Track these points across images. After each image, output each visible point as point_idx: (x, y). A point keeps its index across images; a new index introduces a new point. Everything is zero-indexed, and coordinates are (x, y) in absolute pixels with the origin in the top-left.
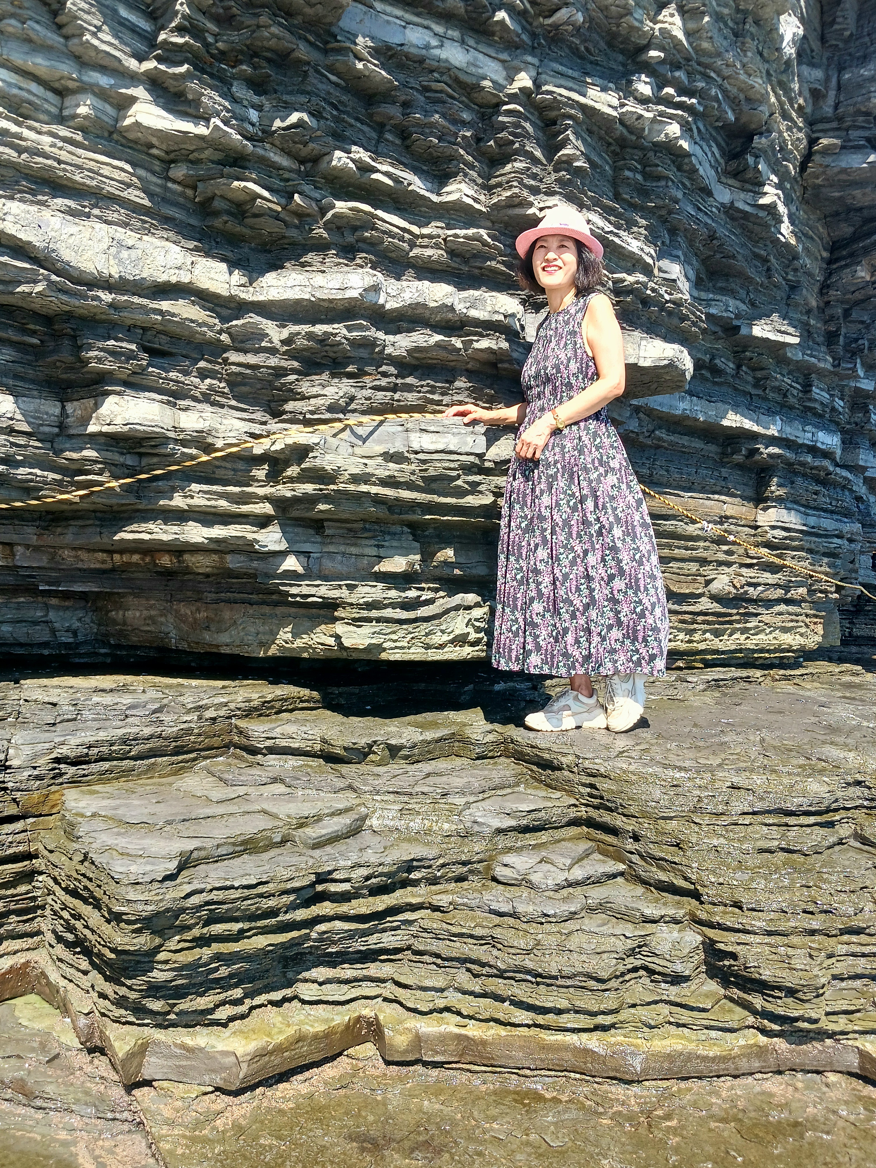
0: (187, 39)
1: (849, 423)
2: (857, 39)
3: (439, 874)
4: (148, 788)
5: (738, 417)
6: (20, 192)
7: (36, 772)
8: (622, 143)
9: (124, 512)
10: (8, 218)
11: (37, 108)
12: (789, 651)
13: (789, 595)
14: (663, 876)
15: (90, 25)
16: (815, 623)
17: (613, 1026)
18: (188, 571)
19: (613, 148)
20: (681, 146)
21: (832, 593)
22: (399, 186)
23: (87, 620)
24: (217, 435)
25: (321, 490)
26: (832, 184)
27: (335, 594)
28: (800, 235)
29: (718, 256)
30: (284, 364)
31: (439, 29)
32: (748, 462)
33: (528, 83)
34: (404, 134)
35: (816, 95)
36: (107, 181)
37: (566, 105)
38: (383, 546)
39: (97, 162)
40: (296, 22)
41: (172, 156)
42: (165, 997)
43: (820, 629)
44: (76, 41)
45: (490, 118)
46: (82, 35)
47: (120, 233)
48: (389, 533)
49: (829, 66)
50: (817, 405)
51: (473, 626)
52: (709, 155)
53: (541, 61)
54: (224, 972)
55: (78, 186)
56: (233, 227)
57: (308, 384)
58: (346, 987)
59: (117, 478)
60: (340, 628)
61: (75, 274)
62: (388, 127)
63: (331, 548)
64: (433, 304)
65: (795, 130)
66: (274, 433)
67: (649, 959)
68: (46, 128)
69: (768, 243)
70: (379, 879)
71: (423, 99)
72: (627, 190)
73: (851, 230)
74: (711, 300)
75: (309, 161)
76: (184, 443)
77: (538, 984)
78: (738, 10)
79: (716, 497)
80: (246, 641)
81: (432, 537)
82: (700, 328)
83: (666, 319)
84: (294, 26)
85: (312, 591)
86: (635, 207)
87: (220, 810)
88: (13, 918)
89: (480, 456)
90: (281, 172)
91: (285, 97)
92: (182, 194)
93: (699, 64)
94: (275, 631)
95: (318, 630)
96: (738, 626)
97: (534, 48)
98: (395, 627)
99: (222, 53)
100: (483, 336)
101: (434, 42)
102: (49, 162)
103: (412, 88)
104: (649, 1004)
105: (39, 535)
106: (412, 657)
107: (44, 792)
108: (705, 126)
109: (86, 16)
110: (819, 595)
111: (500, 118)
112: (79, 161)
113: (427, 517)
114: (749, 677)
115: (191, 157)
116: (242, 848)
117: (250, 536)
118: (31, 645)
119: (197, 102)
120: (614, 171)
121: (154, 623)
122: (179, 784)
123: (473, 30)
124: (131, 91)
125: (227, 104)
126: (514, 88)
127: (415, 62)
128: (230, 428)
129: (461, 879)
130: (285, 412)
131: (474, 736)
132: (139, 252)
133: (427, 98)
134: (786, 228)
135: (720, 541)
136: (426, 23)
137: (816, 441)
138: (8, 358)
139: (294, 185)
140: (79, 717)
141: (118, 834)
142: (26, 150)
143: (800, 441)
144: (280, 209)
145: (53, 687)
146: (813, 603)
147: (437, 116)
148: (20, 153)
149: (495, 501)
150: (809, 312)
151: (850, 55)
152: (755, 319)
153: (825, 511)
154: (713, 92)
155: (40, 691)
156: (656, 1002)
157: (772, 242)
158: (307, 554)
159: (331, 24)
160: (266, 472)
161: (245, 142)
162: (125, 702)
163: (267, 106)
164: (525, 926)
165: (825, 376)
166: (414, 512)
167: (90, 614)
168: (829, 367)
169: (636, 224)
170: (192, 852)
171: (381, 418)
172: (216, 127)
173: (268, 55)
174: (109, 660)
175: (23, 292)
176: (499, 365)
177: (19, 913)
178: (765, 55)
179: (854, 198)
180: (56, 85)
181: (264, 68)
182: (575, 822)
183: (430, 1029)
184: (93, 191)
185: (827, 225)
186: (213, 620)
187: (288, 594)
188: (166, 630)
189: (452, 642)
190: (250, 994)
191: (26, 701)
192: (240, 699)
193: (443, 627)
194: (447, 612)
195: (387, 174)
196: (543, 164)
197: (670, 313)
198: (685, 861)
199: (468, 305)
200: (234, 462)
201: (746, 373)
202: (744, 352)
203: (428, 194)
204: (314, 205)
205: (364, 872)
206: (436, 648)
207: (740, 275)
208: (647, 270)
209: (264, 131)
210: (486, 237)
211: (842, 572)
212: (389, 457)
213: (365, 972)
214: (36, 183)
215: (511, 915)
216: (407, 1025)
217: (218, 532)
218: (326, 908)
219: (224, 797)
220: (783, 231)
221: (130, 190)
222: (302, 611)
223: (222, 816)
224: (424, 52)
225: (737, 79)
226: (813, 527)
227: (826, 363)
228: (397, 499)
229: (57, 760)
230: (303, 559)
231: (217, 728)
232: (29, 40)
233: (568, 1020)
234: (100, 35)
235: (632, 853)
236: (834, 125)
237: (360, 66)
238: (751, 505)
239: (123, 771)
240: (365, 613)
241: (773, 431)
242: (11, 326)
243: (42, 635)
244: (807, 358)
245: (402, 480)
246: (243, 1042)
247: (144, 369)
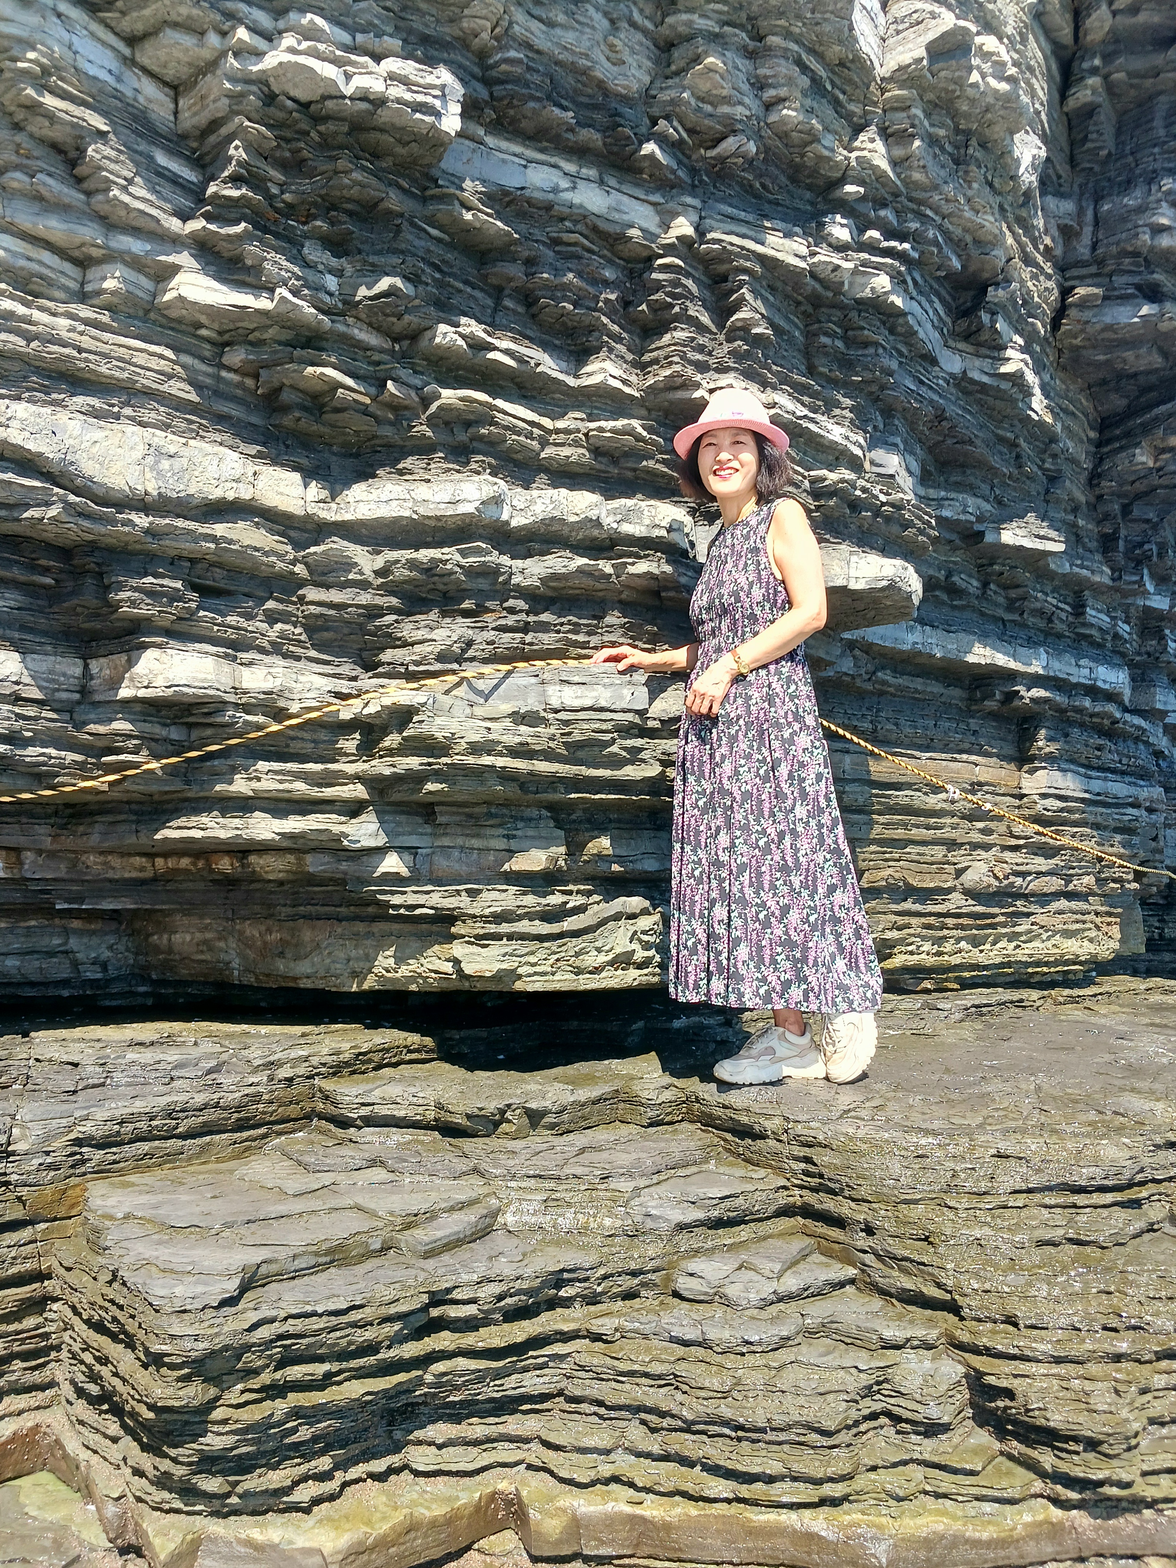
0: (244, 191)
1: (1139, 654)
2: (1117, 160)
3: (599, 1289)
4: (201, 1177)
5: (988, 651)
6: (29, 390)
7: (49, 1160)
8: (816, 301)
9: (169, 802)
10: (13, 423)
11: (50, 283)
12: (1075, 963)
13: (1071, 887)
14: (908, 1283)
15: (119, 177)
16: (1109, 924)
17: (845, 1498)
18: (254, 878)
19: (803, 308)
20: (892, 303)
21: (1129, 882)
22: (523, 367)
23: (121, 947)
24: (291, 696)
25: (430, 764)
26: (1094, 344)
27: (451, 903)
28: (1057, 410)
29: (949, 441)
30: (379, 601)
31: (571, 168)
32: (1004, 709)
33: (689, 231)
34: (528, 299)
35: (1067, 233)
36: (142, 372)
37: (739, 256)
38: (514, 837)
39: (129, 348)
40: (384, 165)
41: (226, 337)
42: (224, 1473)
43: (1115, 931)
44: (100, 197)
45: (640, 275)
46: (109, 190)
47: (159, 437)
48: (522, 819)
49: (1082, 194)
50: (1094, 632)
51: (640, 941)
52: (931, 313)
53: (704, 202)
54: (305, 1433)
55: (104, 380)
56: (308, 425)
57: (411, 626)
58: (475, 1450)
59: (157, 757)
60: (458, 949)
61: (100, 492)
62: (507, 292)
63: (446, 841)
64: (573, 519)
65: (1042, 278)
66: (367, 692)
67: (892, 1401)
68: (62, 308)
69: (1016, 422)
70: (516, 1298)
71: (551, 254)
72: (824, 360)
73: (1124, 402)
74: (943, 499)
75: (406, 337)
76: (247, 709)
77: (739, 1439)
78: (957, 131)
79: (965, 757)
80: (332, 971)
81: (580, 822)
82: (929, 537)
83: (883, 527)
84: (383, 170)
85: (421, 899)
86: (835, 383)
87: (298, 1206)
88: (18, 1364)
89: (642, 713)
90: (369, 353)
91: (372, 259)
92: (240, 385)
93: (910, 200)
94: (372, 955)
95: (429, 952)
96: (1004, 930)
97: (694, 186)
98: (534, 945)
99: (290, 206)
100: (641, 558)
101: (564, 184)
102: (67, 351)
103: (537, 241)
104: (895, 1465)
105: (55, 837)
106: (558, 986)
107: (61, 1186)
108: (922, 276)
109: (112, 166)
110: (1112, 885)
111: (654, 276)
112: (105, 348)
113: (573, 796)
114: (1022, 1001)
115: (251, 337)
116: (328, 1259)
117: (336, 829)
118: (46, 984)
119: (257, 269)
120: (807, 337)
121: (210, 949)
122: (243, 1170)
123: (614, 166)
124: (170, 259)
125: (296, 269)
126: (670, 237)
127: (539, 208)
128: (308, 686)
129: (630, 1295)
130: (381, 664)
131: (645, 1094)
132: (185, 461)
133: (558, 253)
134: (1038, 403)
135: (971, 817)
136: (553, 160)
137: (1095, 680)
138: (12, 604)
139: (386, 370)
140: (108, 1081)
141: (160, 1243)
142: (36, 337)
143: (1074, 680)
144: (368, 401)
145: (74, 1041)
146: (1104, 896)
147: (571, 275)
148: (29, 341)
149: (663, 772)
150: (1075, 510)
151: (1109, 180)
152: (1004, 521)
153: (1113, 771)
154: (931, 234)
155: (56, 1046)
156: (905, 1463)
157: (1020, 421)
158: (413, 850)
159: (430, 166)
160: (356, 742)
161: (321, 317)
162: (170, 1059)
163: (349, 270)
164: (719, 1359)
165: (1103, 593)
166: (555, 791)
167: (125, 939)
168: (1106, 580)
169: (838, 405)
170: (259, 1266)
171: (508, 667)
172: (283, 299)
173: (349, 206)
174: (150, 1002)
175: (32, 518)
176: (663, 594)
177: (25, 1356)
178: (997, 185)
179: (1125, 361)
180: (76, 254)
181: (345, 223)
182: (786, 1212)
183: (592, 1509)
184: (124, 384)
185: (1092, 397)
186: (287, 942)
187: (387, 905)
188: (227, 959)
189: (611, 963)
190: (341, 1465)
191: (37, 1060)
192: (325, 1051)
193: (598, 944)
194: (603, 923)
195: (507, 352)
196: (711, 333)
197: (888, 519)
198: (937, 1261)
199: (619, 517)
200: (314, 731)
201: (995, 592)
202: (991, 565)
203: (561, 377)
204: (413, 394)
205: (496, 1289)
206: (590, 973)
207: (981, 464)
208: (856, 465)
209: (345, 303)
210: (640, 430)
211: (1142, 854)
212: (520, 718)
213: (501, 1429)
214: (49, 377)
215: (700, 1344)
216: (561, 1503)
217: (294, 824)
218: (444, 1340)
219: (304, 1188)
220: (1034, 405)
221: (172, 382)
222: (407, 927)
223: (300, 1214)
224: (551, 196)
225: (960, 217)
226: (1098, 794)
227: (1103, 576)
228: (531, 774)
229: (78, 1142)
230: (408, 857)
231: (295, 1092)
232: (39, 198)
233: (784, 1491)
234: (132, 189)
235: (865, 1252)
236: (1093, 269)
237: (468, 216)
238: (1012, 766)
239: (168, 1155)
240: (492, 928)
241: (1036, 668)
242: (16, 562)
243: (60, 969)
244: (1076, 570)
245: (538, 748)
246: (333, 1534)
247: (193, 613)
